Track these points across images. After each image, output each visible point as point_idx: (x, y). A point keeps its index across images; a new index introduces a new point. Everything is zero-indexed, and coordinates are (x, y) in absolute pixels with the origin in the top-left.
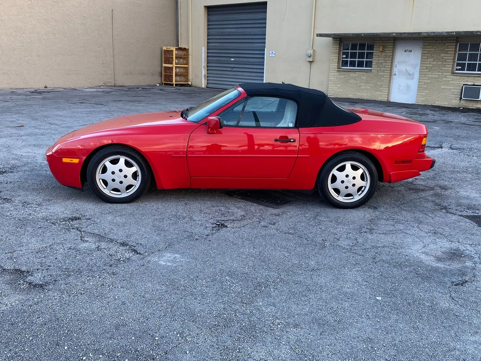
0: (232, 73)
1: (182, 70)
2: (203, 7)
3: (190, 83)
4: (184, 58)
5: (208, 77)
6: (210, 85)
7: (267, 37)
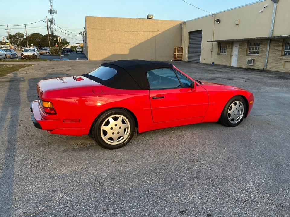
0: (194, 56)
1: (180, 55)
2: (188, 33)
3: (183, 60)
4: (181, 51)
5: (188, 58)
6: (189, 61)
7: (202, 42)
